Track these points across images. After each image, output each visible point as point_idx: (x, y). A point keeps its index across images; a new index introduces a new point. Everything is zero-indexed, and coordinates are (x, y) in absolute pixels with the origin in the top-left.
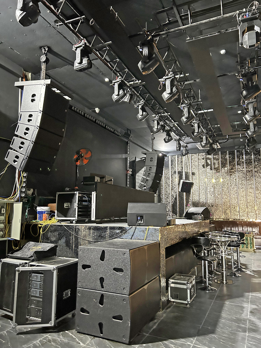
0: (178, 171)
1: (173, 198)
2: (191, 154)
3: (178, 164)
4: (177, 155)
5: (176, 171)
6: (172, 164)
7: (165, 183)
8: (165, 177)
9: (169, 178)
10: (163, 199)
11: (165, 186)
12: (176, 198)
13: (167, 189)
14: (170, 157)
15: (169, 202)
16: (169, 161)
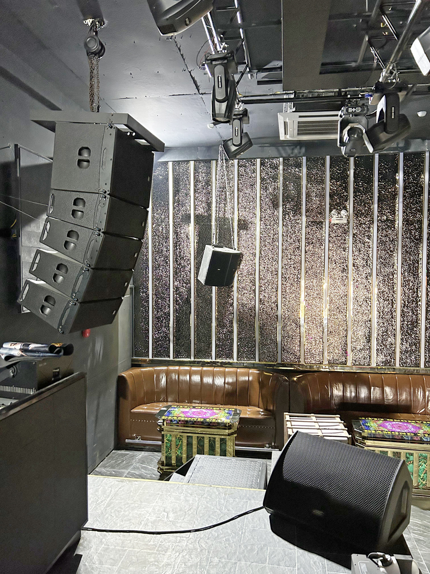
0: (197, 213)
1: (177, 301)
2: (239, 161)
3: (195, 190)
4: (195, 161)
5: (190, 214)
6: (176, 192)
7: (153, 252)
8: (155, 232)
9: (166, 237)
10: (148, 302)
11: (153, 260)
12: (188, 301)
13: (160, 269)
14: (170, 164)
15: (165, 313)
16: (167, 179)
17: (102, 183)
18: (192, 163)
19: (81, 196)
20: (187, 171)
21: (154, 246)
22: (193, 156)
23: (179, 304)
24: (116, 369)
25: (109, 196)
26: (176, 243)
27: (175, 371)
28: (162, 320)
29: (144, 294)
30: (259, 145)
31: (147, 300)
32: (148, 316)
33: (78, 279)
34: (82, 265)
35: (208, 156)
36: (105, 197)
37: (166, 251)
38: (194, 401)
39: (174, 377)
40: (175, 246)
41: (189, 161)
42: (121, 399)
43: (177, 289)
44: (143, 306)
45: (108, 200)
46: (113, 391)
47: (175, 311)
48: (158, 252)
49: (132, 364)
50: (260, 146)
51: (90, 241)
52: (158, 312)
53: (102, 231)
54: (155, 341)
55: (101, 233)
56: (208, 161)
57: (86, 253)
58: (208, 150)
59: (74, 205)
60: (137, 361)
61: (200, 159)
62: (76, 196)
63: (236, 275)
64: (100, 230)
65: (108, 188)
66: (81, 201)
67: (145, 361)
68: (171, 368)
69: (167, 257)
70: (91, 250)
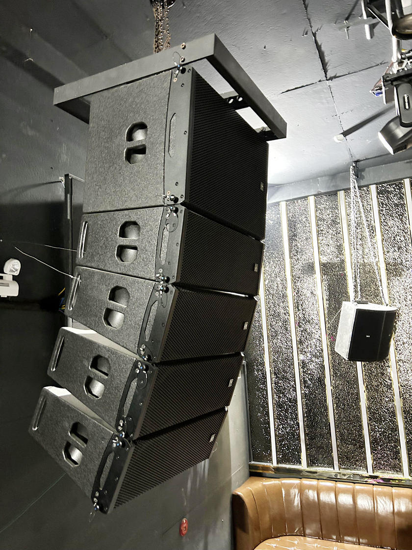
1: (305, 382)
2: (377, 187)
3: (318, 231)
4: (315, 195)
5: (313, 264)
6: (293, 237)
7: (267, 316)
8: (268, 290)
9: (283, 295)
10: (265, 383)
11: (267, 326)
12: (321, 381)
13: (277, 339)
14: (283, 205)
15: (290, 399)
16: (280, 224)
17: (170, 183)
18: (312, 200)
19: (133, 216)
20: (306, 210)
21: (268, 309)
22: (312, 190)
23: (308, 387)
24: (229, 484)
25: (183, 208)
26: (298, 303)
27: (311, 487)
28: (286, 408)
29: (260, 373)
30: (405, 161)
31: (264, 382)
32: (267, 404)
33: (127, 387)
34: (136, 357)
35: (333, 186)
36: (176, 211)
37: (285, 314)
38: (346, 538)
39: (312, 495)
40: (297, 306)
41: (307, 197)
42: (239, 531)
43: (303, 365)
44: (259, 389)
45: (181, 215)
46: (225, 519)
47: (304, 396)
48: (274, 316)
49: (250, 472)
50: (407, 162)
51: (151, 303)
52: (279, 397)
53: (172, 281)
54: (280, 439)
55: (170, 286)
56: (334, 194)
57: (143, 330)
58: (332, 180)
59: (120, 236)
60: (256, 467)
61: (322, 191)
62: (122, 218)
63: (392, 342)
64: (168, 280)
65: (180, 191)
66: (132, 227)
67: (267, 469)
68: (306, 482)
69: (286, 322)
70: (152, 323)
